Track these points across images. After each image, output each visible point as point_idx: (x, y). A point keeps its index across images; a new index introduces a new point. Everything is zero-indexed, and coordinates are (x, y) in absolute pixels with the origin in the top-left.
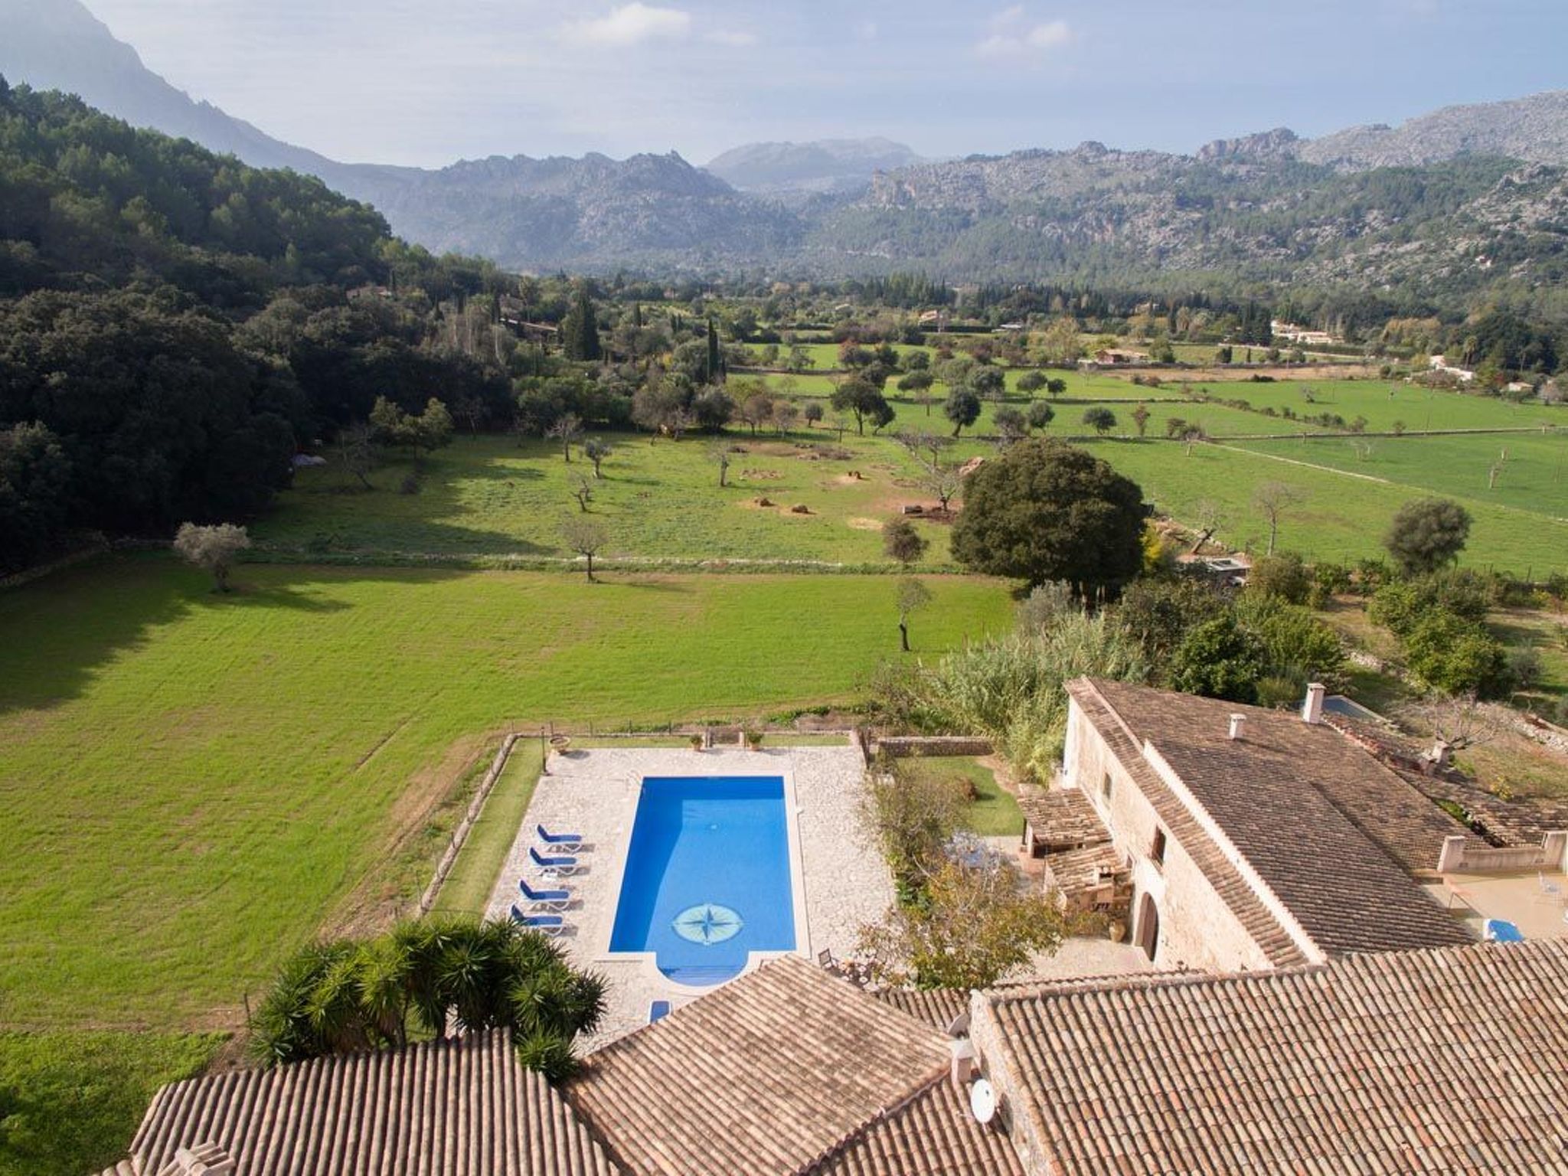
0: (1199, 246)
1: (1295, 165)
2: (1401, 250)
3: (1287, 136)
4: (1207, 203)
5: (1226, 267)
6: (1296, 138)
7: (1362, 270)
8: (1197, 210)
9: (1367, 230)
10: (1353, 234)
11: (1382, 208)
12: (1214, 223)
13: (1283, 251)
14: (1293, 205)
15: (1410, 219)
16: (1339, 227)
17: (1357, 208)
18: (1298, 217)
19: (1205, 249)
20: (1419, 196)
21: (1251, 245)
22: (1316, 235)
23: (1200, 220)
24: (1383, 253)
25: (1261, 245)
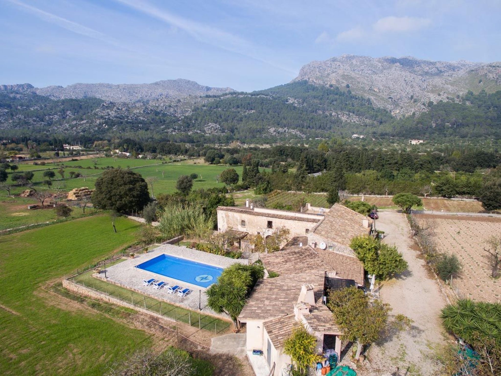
0: (11, 121)
1: (37, 96)
2: (82, 122)
3: (30, 86)
4: (9, 106)
5: (24, 128)
6: (33, 87)
7: (72, 128)
8: (6, 109)
9: (68, 117)
10: (64, 118)
11: (71, 110)
12: (14, 113)
13: (43, 123)
14: (41, 108)
15: (80, 114)
16: (59, 115)
17: (63, 110)
18: (45, 112)
19: (13, 122)
20: (81, 107)
21: (31, 120)
22: (53, 118)
23: (8, 112)
24: (77, 123)
25: (34, 121)
